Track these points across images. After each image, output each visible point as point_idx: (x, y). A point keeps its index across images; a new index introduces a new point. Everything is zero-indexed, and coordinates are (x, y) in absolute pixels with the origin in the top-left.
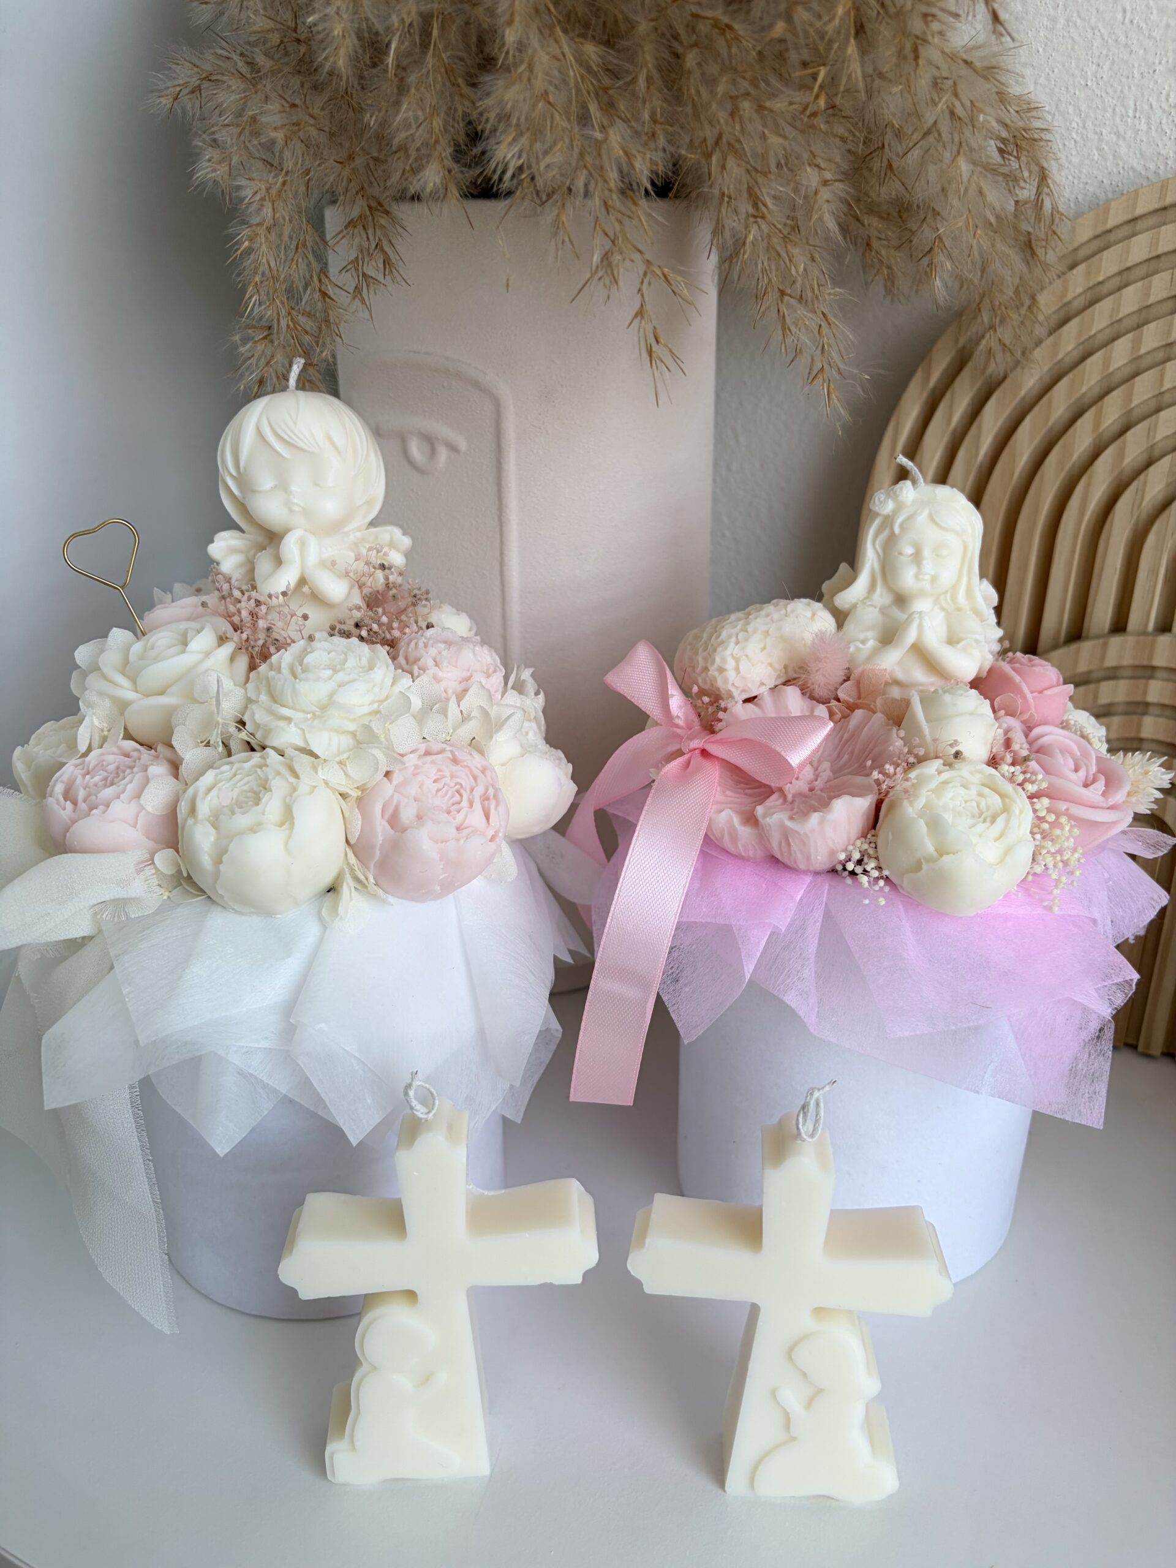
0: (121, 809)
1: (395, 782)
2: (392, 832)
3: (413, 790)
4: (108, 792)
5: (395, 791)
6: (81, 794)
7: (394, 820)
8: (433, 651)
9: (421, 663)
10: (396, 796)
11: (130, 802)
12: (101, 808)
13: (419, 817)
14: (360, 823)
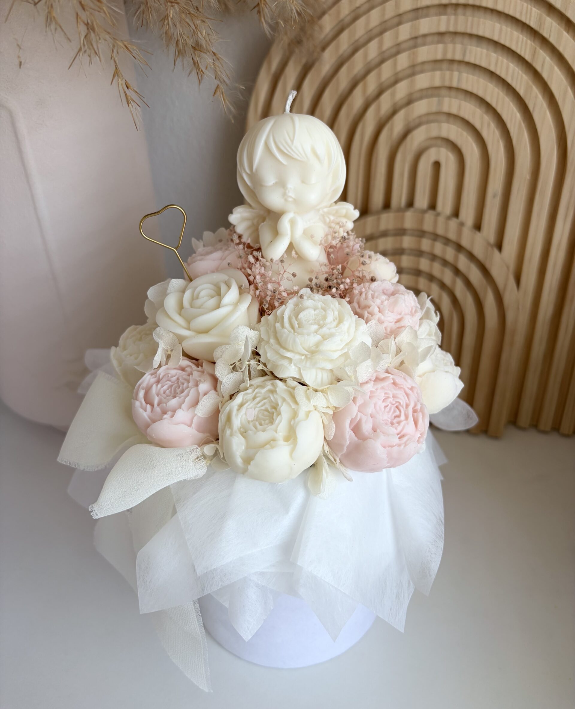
0: (182, 415)
1: (358, 405)
2: (356, 439)
3: (370, 410)
4: (173, 402)
5: (359, 411)
6: (156, 401)
7: (356, 429)
8: (377, 301)
9: (370, 310)
10: (359, 414)
11: (188, 410)
12: (170, 413)
13: (374, 430)
14: (334, 430)
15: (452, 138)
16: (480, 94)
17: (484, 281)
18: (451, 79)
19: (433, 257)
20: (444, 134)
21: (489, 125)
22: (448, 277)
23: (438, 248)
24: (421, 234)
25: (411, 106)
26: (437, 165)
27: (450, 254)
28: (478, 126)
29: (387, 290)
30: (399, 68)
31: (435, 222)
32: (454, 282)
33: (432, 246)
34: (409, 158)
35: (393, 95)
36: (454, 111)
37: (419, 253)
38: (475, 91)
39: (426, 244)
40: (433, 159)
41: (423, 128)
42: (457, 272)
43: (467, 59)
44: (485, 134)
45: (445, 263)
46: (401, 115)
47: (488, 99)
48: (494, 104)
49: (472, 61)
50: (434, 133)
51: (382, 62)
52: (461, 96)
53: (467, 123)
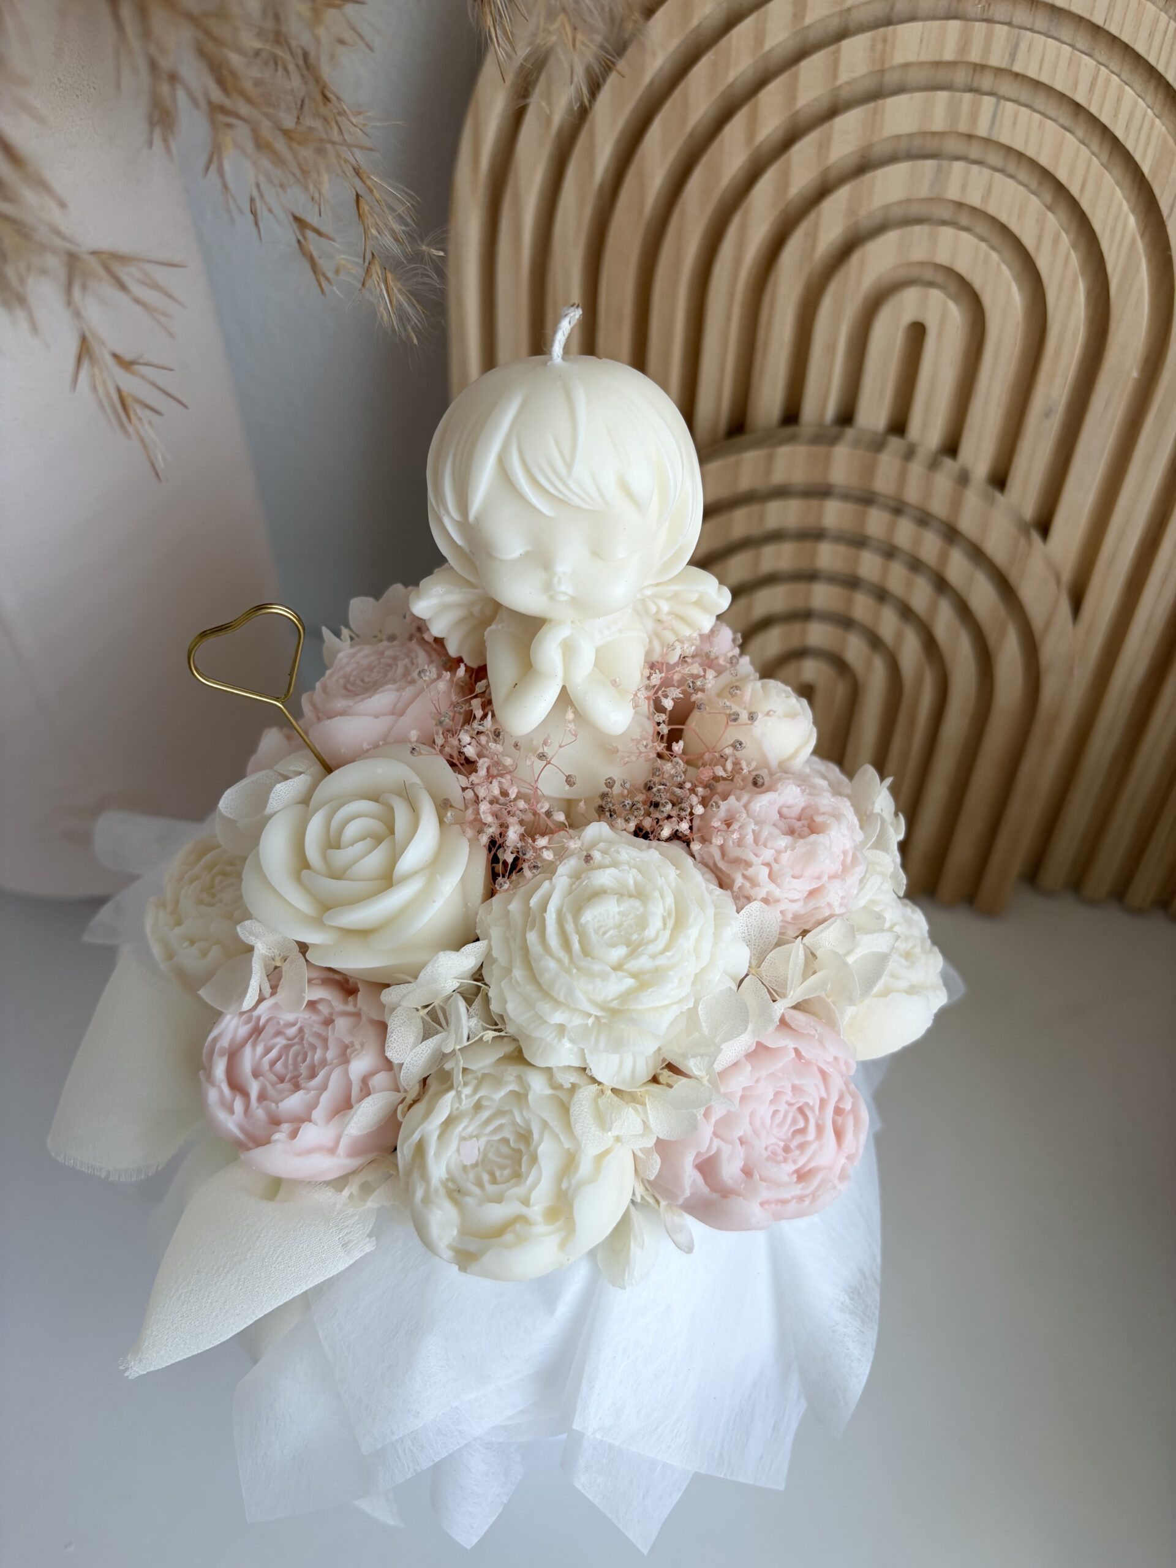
0: (313, 1134)
1: (713, 1120)
2: (705, 1190)
4: (293, 1102)
5: (716, 1134)
7: (707, 1167)
8: (768, 854)
9: (750, 872)
10: (717, 1142)
11: (327, 1125)
12: (286, 1127)
13: (747, 1172)
14: (658, 1167)
15: (961, 267)
16: (1044, 160)
17: (1001, 610)
18: (974, 118)
19: (890, 552)
20: (944, 257)
21: (1056, 241)
22: (920, 595)
23: (905, 533)
24: (866, 499)
25: (868, 177)
26: (918, 332)
27: (930, 546)
28: (1028, 241)
29: (788, 807)
30: (844, 77)
31: (903, 474)
32: (933, 609)
33: (892, 528)
34: (851, 310)
35: (824, 146)
36: (974, 199)
37: (859, 542)
38: (1030, 152)
39: (876, 522)
40: (909, 316)
41: (891, 238)
42: (941, 584)
43: (1017, 68)
44: (1043, 264)
45: (916, 565)
46: (841, 196)
47: (1063, 176)
48: (1075, 190)
49: (1032, 74)
50: (918, 254)
51: (801, 54)
52: (995, 159)
53: (1004, 230)
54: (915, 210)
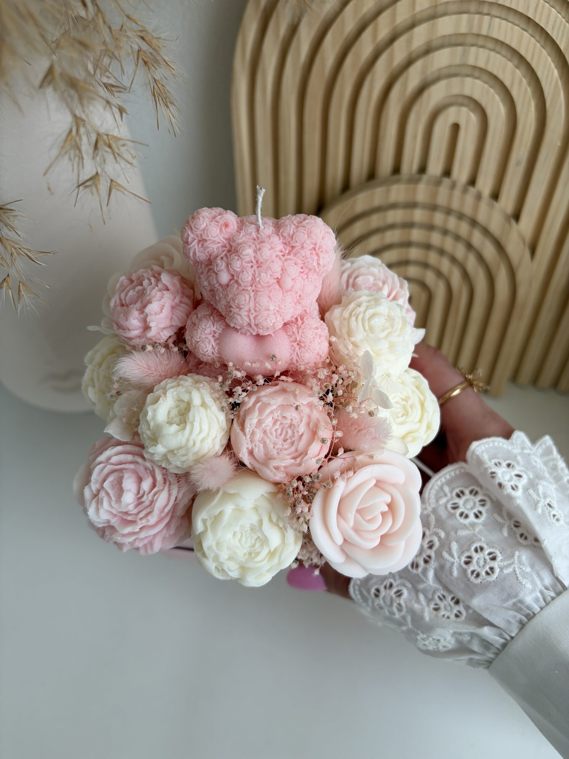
15: (476, 96)
16: (514, 45)
17: (498, 258)
18: (480, 26)
19: (445, 232)
20: (467, 92)
21: (520, 83)
22: (460, 252)
23: (452, 223)
24: (434, 208)
25: (430, 56)
26: (456, 128)
27: (464, 229)
28: (507, 83)
30: (418, 9)
31: (451, 196)
32: (466, 257)
33: (446, 221)
34: (424, 119)
35: (410, 41)
36: (481, 64)
37: (431, 228)
38: (507, 42)
39: (439, 218)
40: (452, 120)
41: (442, 84)
42: (470, 246)
44: (514, 93)
45: (458, 238)
46: (418, 65)
47: (523, 52)
48: (528, 58)
50: (455, 91)
52: (490, 45)
53: (495, 78)
54: (453, 70)
